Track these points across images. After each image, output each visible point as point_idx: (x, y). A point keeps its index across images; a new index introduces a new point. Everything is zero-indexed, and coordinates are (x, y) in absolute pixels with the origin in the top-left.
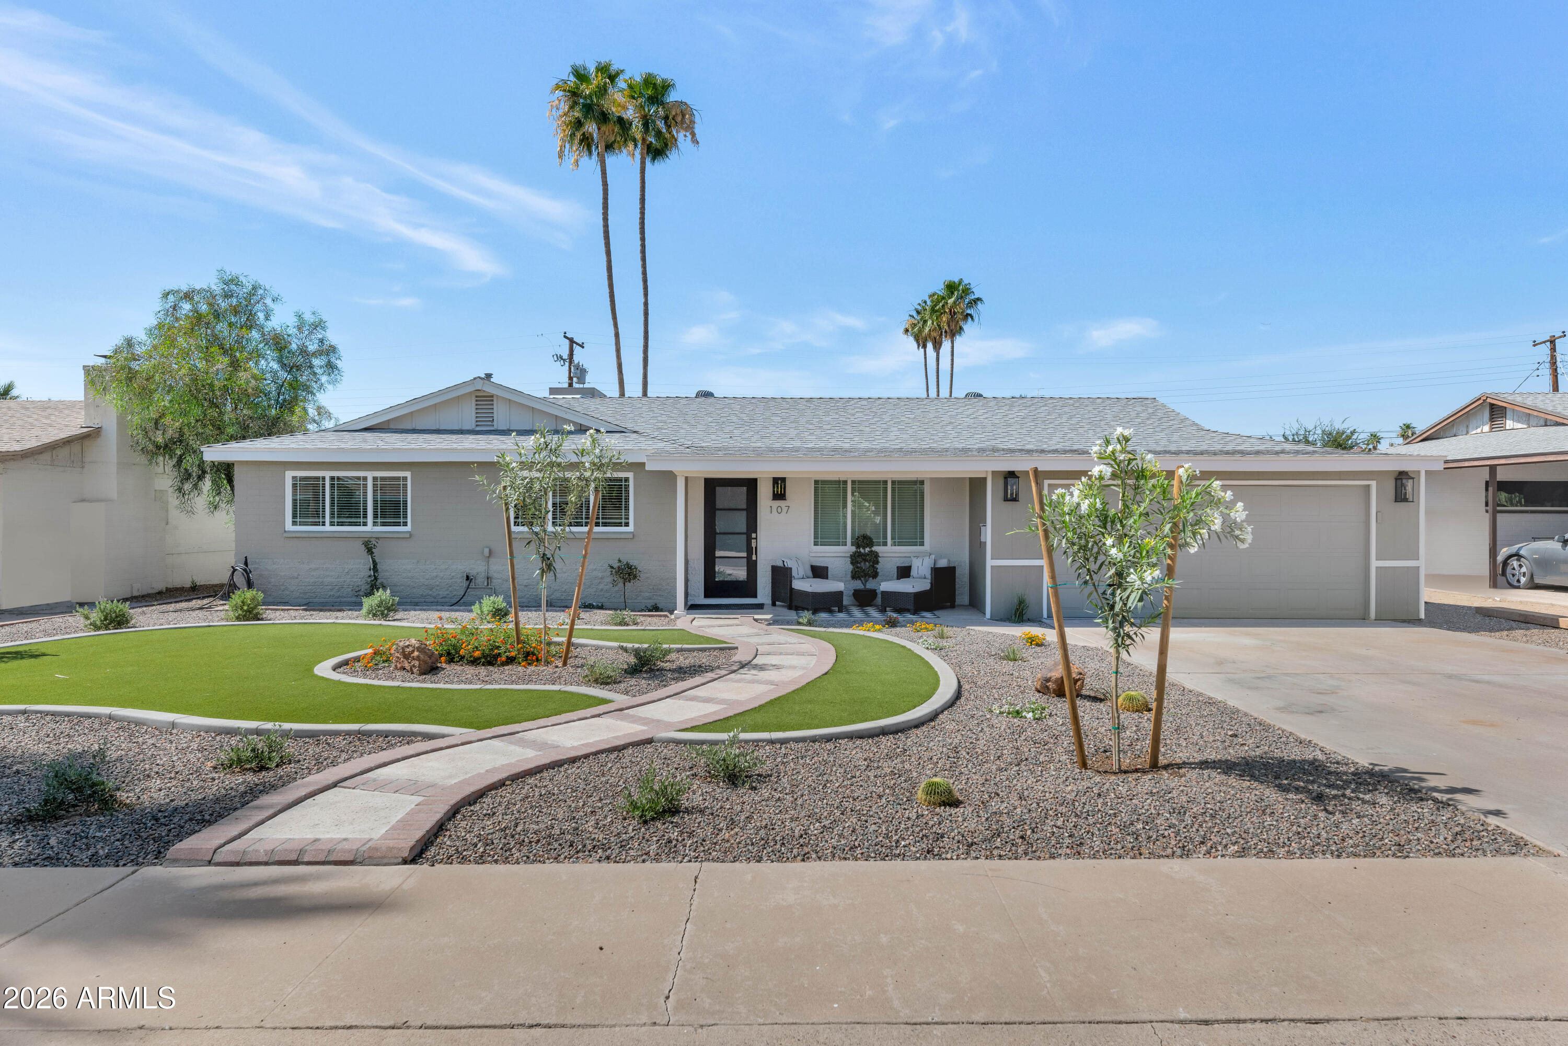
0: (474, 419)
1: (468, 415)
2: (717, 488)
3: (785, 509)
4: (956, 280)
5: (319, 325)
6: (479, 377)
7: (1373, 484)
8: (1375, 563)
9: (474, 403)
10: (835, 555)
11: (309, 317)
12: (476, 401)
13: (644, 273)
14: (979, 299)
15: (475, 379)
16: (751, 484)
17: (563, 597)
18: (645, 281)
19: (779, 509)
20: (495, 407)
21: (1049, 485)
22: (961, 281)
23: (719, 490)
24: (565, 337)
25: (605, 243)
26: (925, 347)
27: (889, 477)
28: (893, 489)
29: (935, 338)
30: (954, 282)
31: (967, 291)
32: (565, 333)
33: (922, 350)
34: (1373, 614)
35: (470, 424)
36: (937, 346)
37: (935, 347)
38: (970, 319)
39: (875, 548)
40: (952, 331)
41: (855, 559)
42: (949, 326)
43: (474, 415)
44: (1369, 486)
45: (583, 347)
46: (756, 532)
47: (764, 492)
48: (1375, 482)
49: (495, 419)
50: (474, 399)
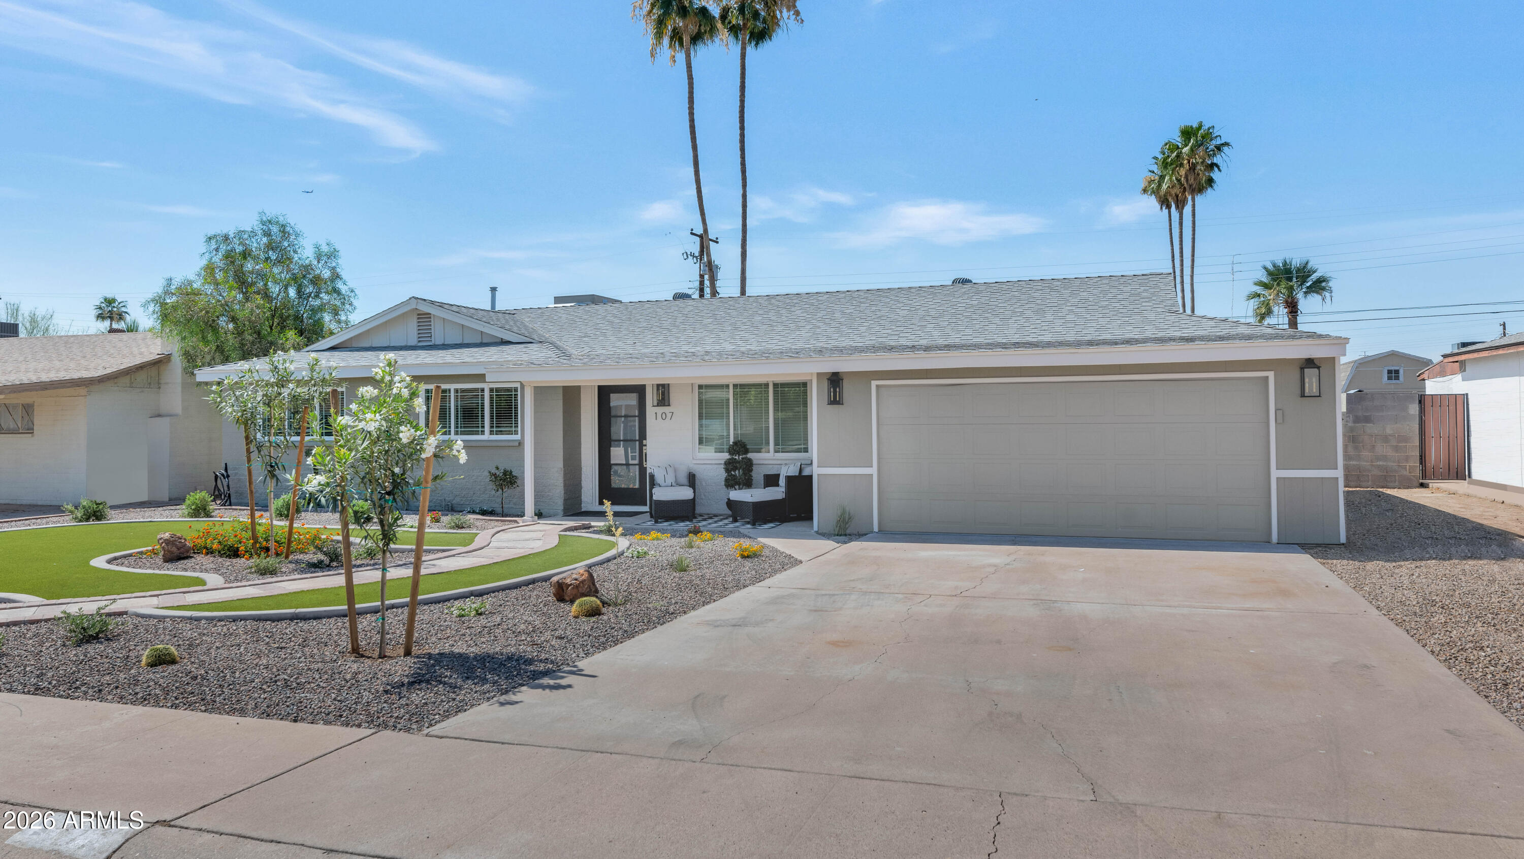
0: (416, 336)
1: (410, 332)
2: (611, 395)
3: (669, 415)
4: (1195, 125)
5: (333, 254)
6: (413, 297)
7: (1271, 375)
8: (1275, 474)
9: (415, 320)
10: (714, 462)
11: (325, 249)
12: (418, 318)
13: (743, 164)
14: (1226, 144)
15: (410, 299)
16: (640, 390)
17: (462, 503)
18: (744, 172)
19: (664, 415)
20: (432, 323)
21: (878, 386)
22: (1200, 126)
23: (613, 396)
24: (692, 234)
25: (691, 138)
26: (1169, 207)
27: (770, 380)
28: (775, 393)
29: (1177, 196)
30: (1191, 127)
31: (1208, 136)
32: (692, 230)
33: (1165, 211)
34: (1275, 538)
35: (413, 341)
36: (1180, 205)
37: (1177, 207)
38: (1216, 169)
39: (750, 455)
40: (1191, 186)
41: (730, 466)
42: (1187, 181)
43: (416, 332)
44: (1267, 377)
45: (717, 242)
46: (646, 440)
47: (651, 397)
48: (1273, 372)
49: (433, 334)
50: (416, 317)
